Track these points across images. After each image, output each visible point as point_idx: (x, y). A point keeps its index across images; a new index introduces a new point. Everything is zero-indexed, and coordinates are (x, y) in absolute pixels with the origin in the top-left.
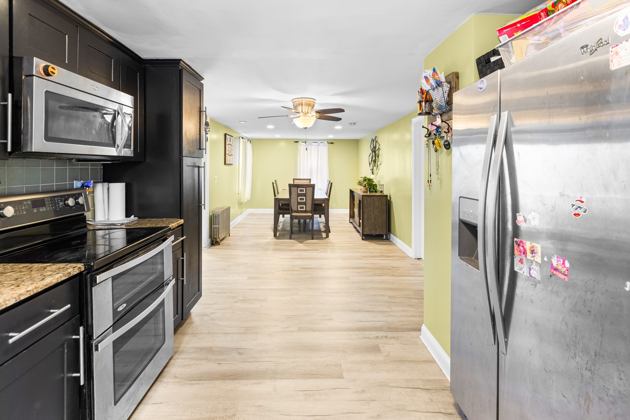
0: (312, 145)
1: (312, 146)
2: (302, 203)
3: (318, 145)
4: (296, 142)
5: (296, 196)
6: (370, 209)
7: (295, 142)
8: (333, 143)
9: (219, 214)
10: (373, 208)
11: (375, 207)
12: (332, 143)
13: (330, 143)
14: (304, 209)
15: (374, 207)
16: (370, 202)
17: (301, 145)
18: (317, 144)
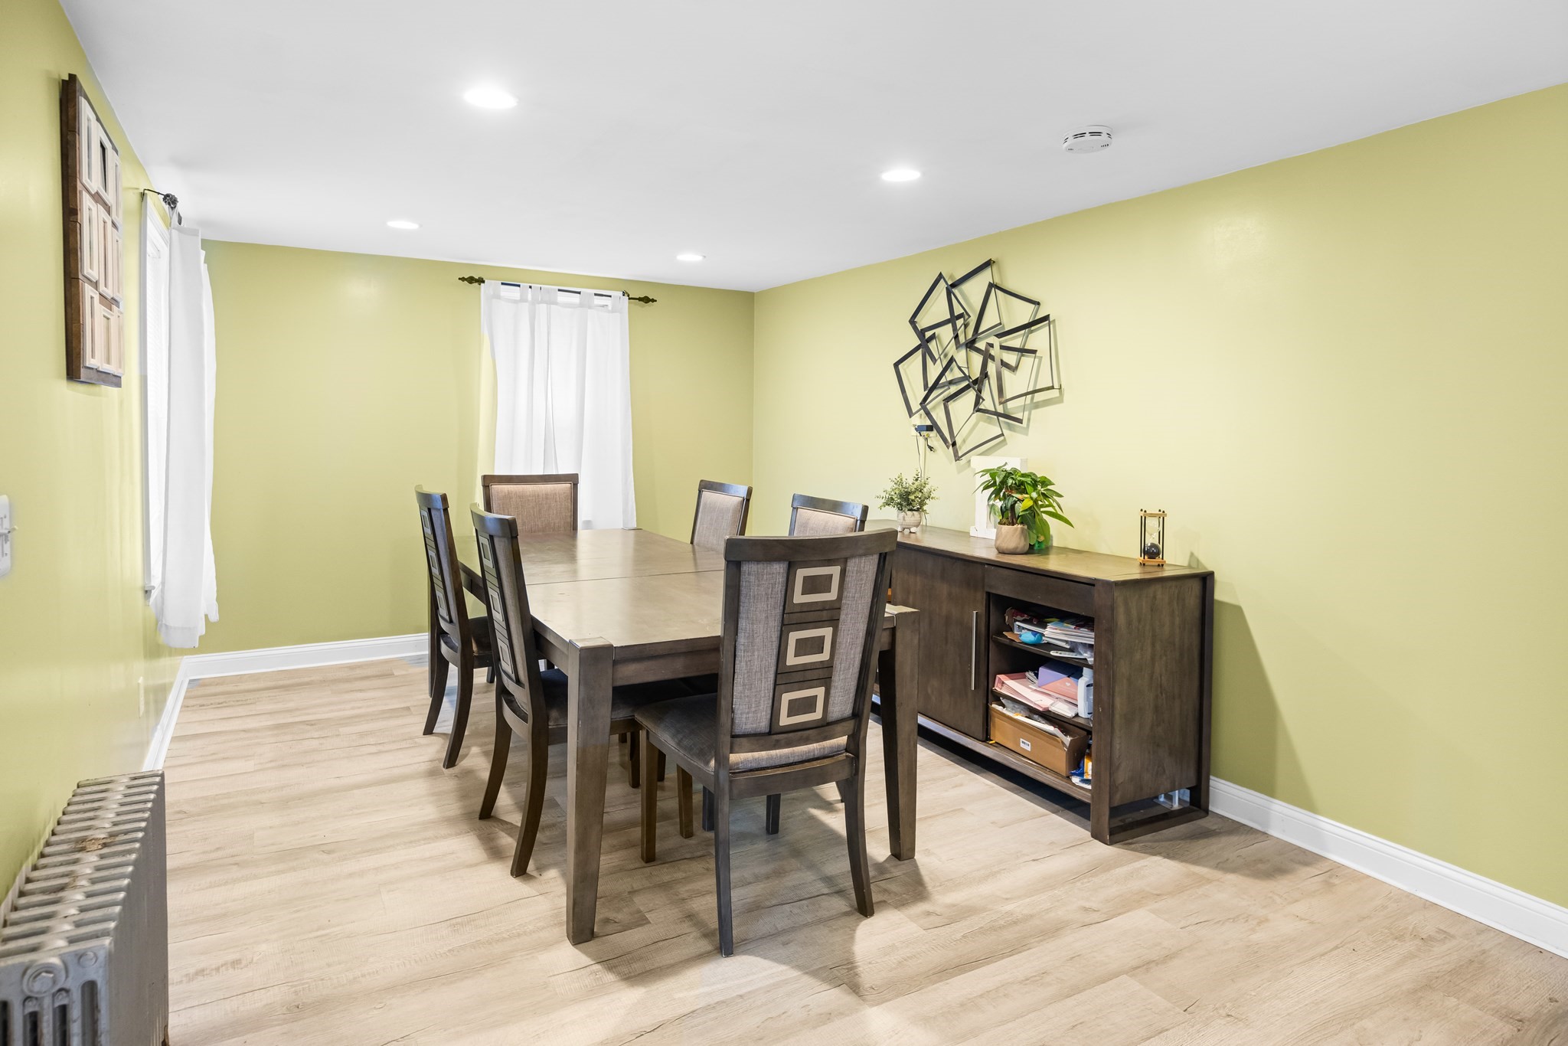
0: (556, 303)
1: (553, 307)
2: (809, 675)
3: (581, 305)
4: (471, 280)
5: (774, 624)
6: (1138, 656)
7: (463, 279)
8: (653, 301)
9: (90, 988)
10: (1149, 649)
11: (1158, 647)
12: (646, 300)
13: (640, 299)
14: (817, 715)
15: (1153, 645)
16: (1139, 621)
17: (498, 297)
18: (575, 298)
